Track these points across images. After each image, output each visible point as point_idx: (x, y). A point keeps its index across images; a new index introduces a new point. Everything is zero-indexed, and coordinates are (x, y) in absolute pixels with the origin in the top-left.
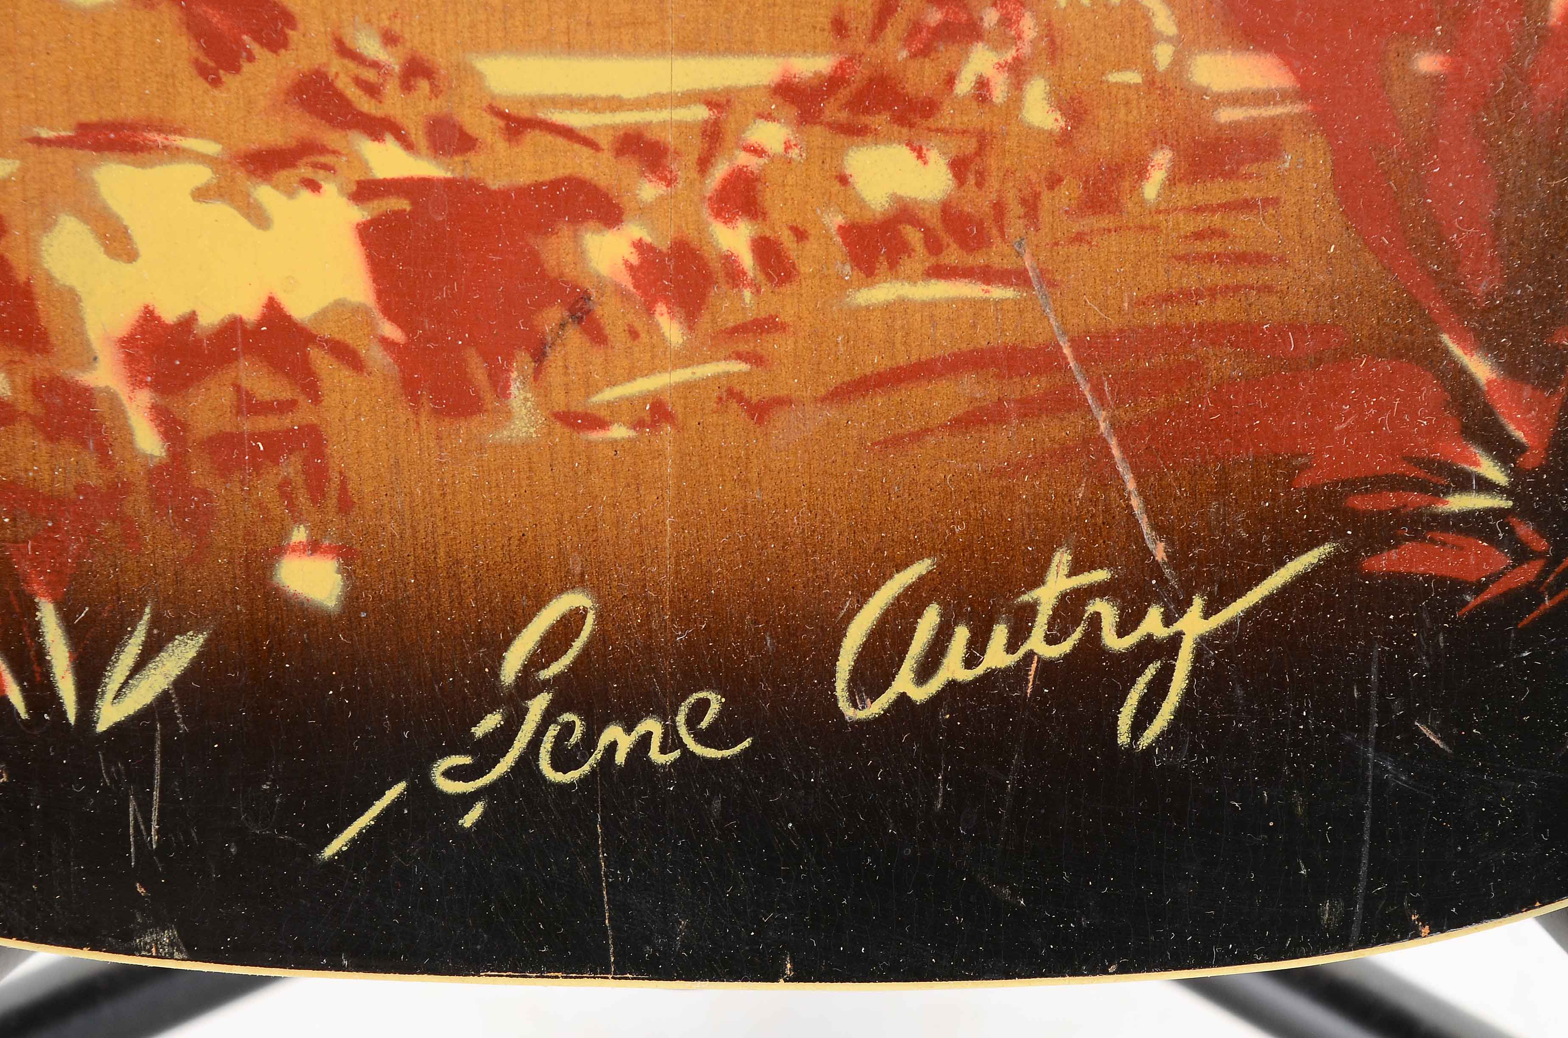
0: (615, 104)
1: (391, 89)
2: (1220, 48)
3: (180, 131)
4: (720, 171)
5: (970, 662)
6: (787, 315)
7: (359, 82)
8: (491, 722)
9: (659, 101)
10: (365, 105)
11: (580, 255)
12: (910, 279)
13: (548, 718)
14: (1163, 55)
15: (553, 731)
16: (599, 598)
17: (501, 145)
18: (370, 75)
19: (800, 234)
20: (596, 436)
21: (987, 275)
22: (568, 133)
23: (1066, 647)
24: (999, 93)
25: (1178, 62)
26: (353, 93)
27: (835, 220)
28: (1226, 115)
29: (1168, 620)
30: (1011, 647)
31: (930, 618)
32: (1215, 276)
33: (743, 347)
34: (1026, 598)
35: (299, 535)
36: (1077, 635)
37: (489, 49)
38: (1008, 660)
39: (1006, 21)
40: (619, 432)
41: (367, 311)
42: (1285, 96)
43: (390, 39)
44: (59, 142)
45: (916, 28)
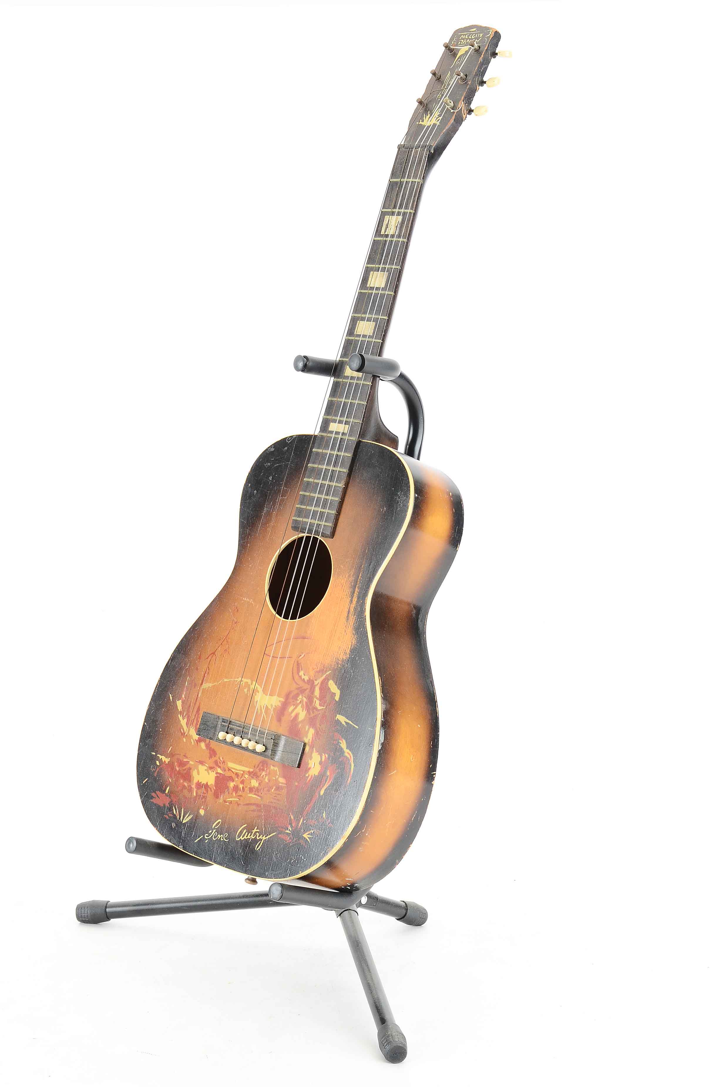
0: (236, 770)
1: (221, 764)
2: (281, 777)
3: (206, 763)
4: (242, 779)
5: (247, 837)
6: (243, 795)
7: (220, 762)
8: (211, 831)
9: (240, 770)
10: (219, 765)
11: (230, 785)
12: (253, 794)
13: (215, 832)
14: (277, 776)
15: (215, 834)
16: (222, 821)
17: (227, 771)
18: (220, 761)
19: (246, 787)
20: (226, 803)
21: (258, 796)
22: (232, 772)
23: (254, 837)
24: (264, 777)
25: (278, 778)
26: (219, 763)
27: (249, 787)
28: (280, 785)
29: (262, 837)
30: (250, 836)
31: (245, 831)
32: (275, 801)
33: (239, 798)
34: (252, 831)
35: (202, 807)
36: (255, 836)
37: (229, 761)
38: (249, 838)
39: (267, 770)
40: (228, 804)
41: (213, 785)
42: (285, 784)
43: (223, 758)
44: (197, 762)
45: (260, 768)
